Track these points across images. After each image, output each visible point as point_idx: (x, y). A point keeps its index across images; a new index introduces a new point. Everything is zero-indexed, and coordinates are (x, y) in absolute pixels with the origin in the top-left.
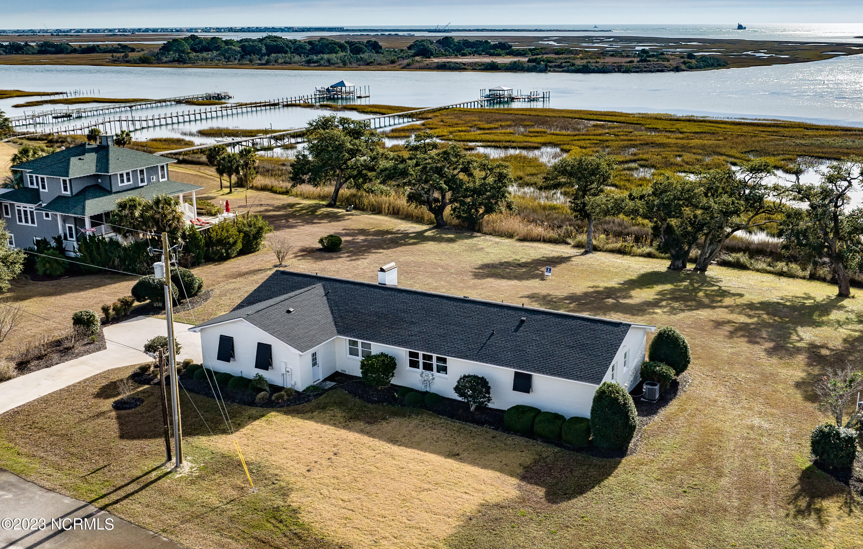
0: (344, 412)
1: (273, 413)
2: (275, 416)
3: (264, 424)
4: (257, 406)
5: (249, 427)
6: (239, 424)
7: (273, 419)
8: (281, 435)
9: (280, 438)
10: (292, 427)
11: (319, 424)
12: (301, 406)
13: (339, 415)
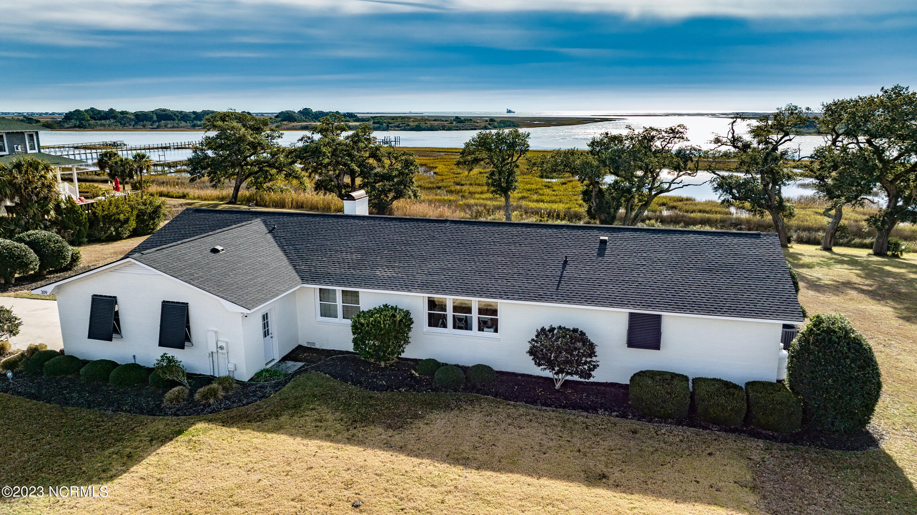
0: (337, 410)
1: (200, 426)
2: (205, 431)
3: (183, 450)
4: (166, 414)
5: (152, 459)
6: (129, 456)
7: (202, 437)
8: (225, 472)
9: (223, 479)
10: (246, 452)
11: (298, 439)
12: (251, 407)
13: (329, 417)
